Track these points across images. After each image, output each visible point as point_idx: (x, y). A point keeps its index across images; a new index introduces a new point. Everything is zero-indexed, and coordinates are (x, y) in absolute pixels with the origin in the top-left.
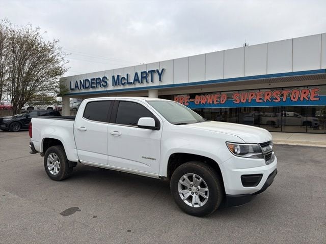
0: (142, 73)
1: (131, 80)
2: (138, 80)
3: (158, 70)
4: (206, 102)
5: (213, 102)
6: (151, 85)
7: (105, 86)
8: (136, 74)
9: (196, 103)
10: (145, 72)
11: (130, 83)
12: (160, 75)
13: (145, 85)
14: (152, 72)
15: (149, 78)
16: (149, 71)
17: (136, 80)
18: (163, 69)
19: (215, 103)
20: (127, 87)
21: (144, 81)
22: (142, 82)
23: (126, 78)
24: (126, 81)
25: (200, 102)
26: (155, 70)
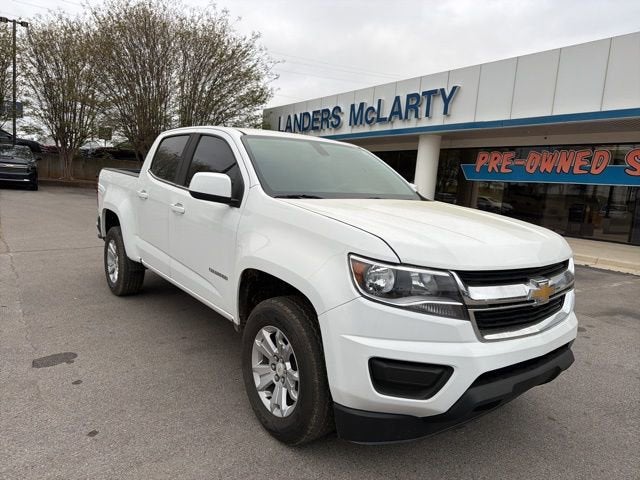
0: (409, 96)
1: (386, 113)
2: (399, 113)
3: (443, 90)
4: (555, 168)
5: (572, 168)
6: (425, 123)
7: (337, 126)
8: (397, 99)
9: (528, 169)
10: (416, 95)
11: (381, 120)
12: (447, 101)
13: (412, 124)
14: (429, 94)
15: (423, 109)
16: (424, 93)
17: (396, 113)
18: (454, 88)
19: (576, 171)
20: (378, 128)
21: (412, 115)
22: (406, 117)
23: (376, 108)
24: (376, 116)
25: (538, 168)
26: (435, 91)
